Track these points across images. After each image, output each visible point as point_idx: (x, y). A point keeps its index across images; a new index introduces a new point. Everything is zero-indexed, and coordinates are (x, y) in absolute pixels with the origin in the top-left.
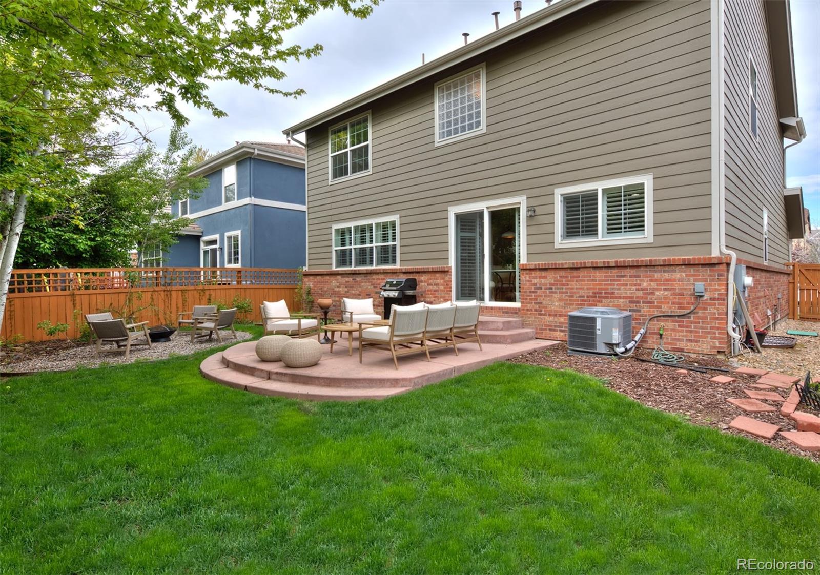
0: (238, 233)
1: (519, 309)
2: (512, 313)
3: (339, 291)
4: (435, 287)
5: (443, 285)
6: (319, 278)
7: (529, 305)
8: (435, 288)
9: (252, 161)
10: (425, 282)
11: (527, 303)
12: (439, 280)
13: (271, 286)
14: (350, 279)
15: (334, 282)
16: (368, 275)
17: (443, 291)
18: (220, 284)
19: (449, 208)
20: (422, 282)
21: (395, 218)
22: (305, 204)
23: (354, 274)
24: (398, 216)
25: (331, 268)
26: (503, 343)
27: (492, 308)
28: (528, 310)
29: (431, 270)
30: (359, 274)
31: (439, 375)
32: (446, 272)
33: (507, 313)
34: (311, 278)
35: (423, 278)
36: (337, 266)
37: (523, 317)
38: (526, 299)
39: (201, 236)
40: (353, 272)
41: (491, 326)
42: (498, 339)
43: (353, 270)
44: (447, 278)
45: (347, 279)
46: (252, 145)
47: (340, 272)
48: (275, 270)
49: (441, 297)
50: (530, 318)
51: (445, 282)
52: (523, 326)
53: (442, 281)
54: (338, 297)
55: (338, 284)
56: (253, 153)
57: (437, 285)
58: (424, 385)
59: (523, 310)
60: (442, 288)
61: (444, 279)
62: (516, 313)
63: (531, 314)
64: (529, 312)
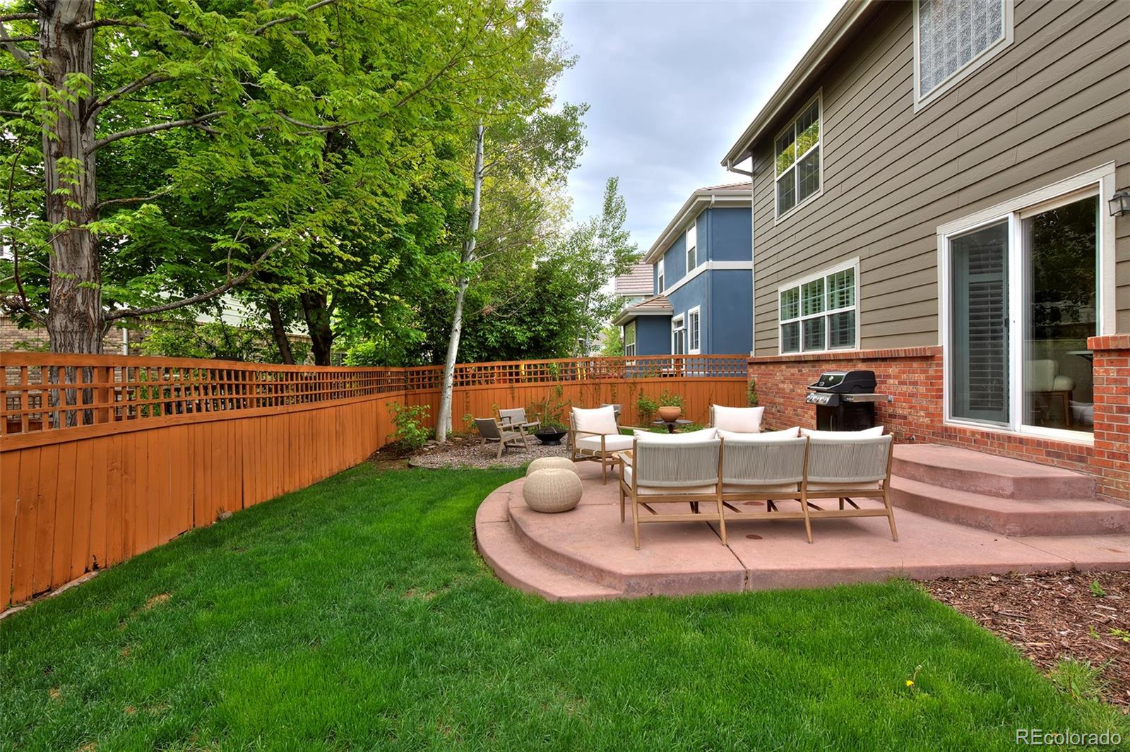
0: (696, 309)
1: (1089, 449)
2: (1070, 458)
3: (784, 389)
4: (911, 387)
5: (925, 384)
6: (763, 367)
7: (1118, 444)
8: (911, 389)
9: (710, 213)
10: (895, 377)
11: (1111, 437)
12: (917, 374)
13: (720, 379)
14: (795, 370)
15: (780, 374)
16: (817, 364)
17: (925, 396)
18: (665, 376)
19: (940, 230)
20: (889, 377)
21: (852, 263)
22: (751, 260)
23: (799, 362)
24: (858, 259)
25: (777, 354)
26: (993, 530)
27: (1022, 441)
28: (1113, 455)
29: (902, 355)
30: (806, 362)
31: (697, 579)
32: (929, 358)
33: (1058, 455)
34: (756, 367)
35: (893, 369)
36: (785, 350)
37: (1099, 472)
38: (1110, 427)
39: (671, 316)
40: (798, 359)
41: (983, 486)
42: (981, 518)
43: (800, 356)
44: (931, 372)
45: (792, 371)
46: (708, 192)
47: (784, 360)
48: (725, 356)
49: (922, 408)
50: (1119, 476)
51: (927, 378)
52: (1098, 494)
53: (922, 377)
54: (783, 397)
55: (782, 378)
56: (710, 201)
57: (915, 383)
58: (657, 593)
59: (1101, 453)
60: (922, 389)
61: (926, 372)
62: (1081, 460)
63: (1122, 467)
64: (1118, 462)
